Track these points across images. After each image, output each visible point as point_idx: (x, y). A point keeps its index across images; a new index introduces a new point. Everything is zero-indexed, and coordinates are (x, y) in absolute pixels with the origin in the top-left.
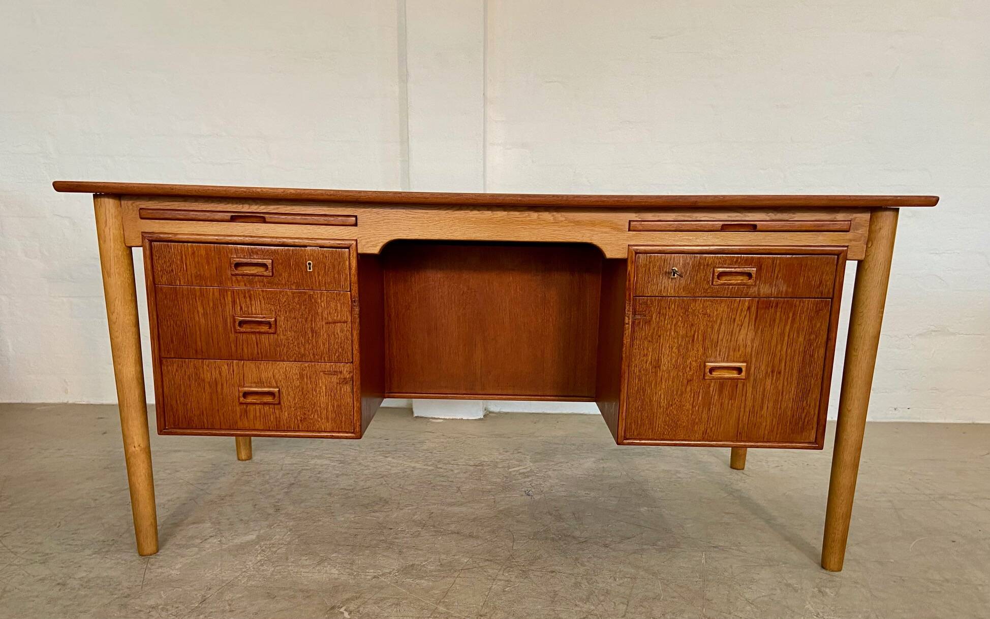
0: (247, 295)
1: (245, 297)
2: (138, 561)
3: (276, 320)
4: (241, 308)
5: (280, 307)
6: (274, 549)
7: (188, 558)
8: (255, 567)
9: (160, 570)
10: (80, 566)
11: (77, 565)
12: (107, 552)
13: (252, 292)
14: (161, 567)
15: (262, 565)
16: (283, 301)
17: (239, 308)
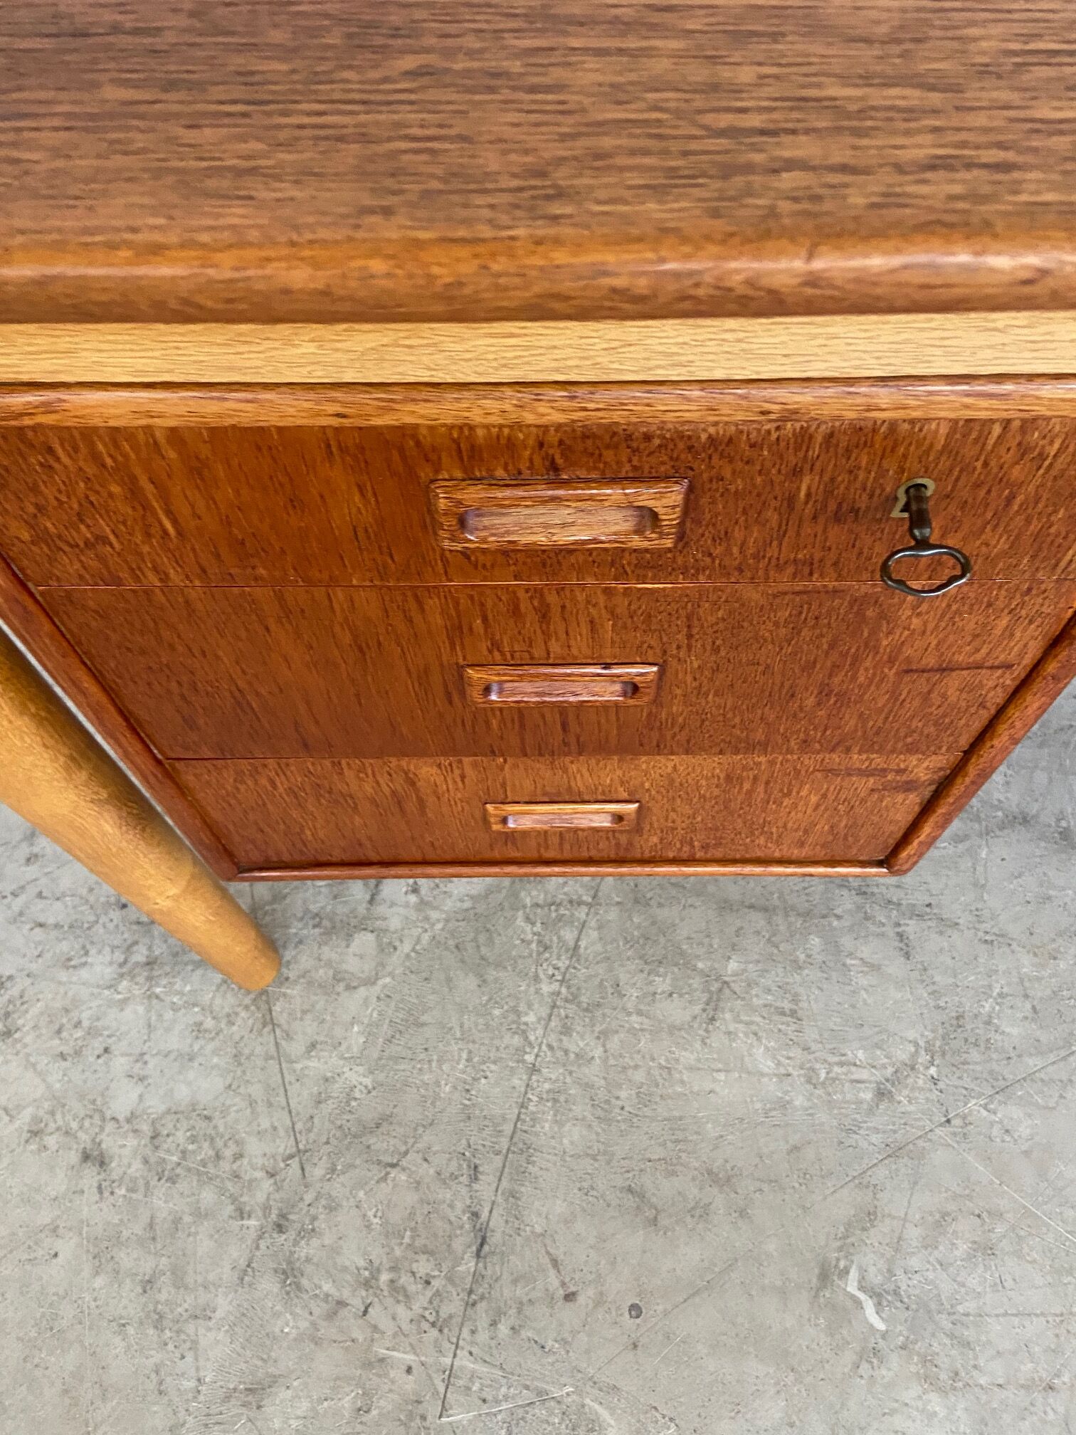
0: (524, 606)
1: (516, 612)
2: (243, 1014)
3: (661, 674)
4: (496, 646)
5: (690, 636)
6: (569, 935)
7: (362, 992)
8: (552, 1039)
9: (316, 1065)
10: (106, 1050)
11: (97, 1044)
12: (150, 963)
13: (552, 598)
14: (313, 1046)
15: (566, 1031)
16: (712, 619)
17: (484, 646)
